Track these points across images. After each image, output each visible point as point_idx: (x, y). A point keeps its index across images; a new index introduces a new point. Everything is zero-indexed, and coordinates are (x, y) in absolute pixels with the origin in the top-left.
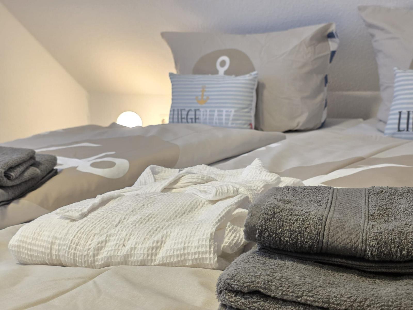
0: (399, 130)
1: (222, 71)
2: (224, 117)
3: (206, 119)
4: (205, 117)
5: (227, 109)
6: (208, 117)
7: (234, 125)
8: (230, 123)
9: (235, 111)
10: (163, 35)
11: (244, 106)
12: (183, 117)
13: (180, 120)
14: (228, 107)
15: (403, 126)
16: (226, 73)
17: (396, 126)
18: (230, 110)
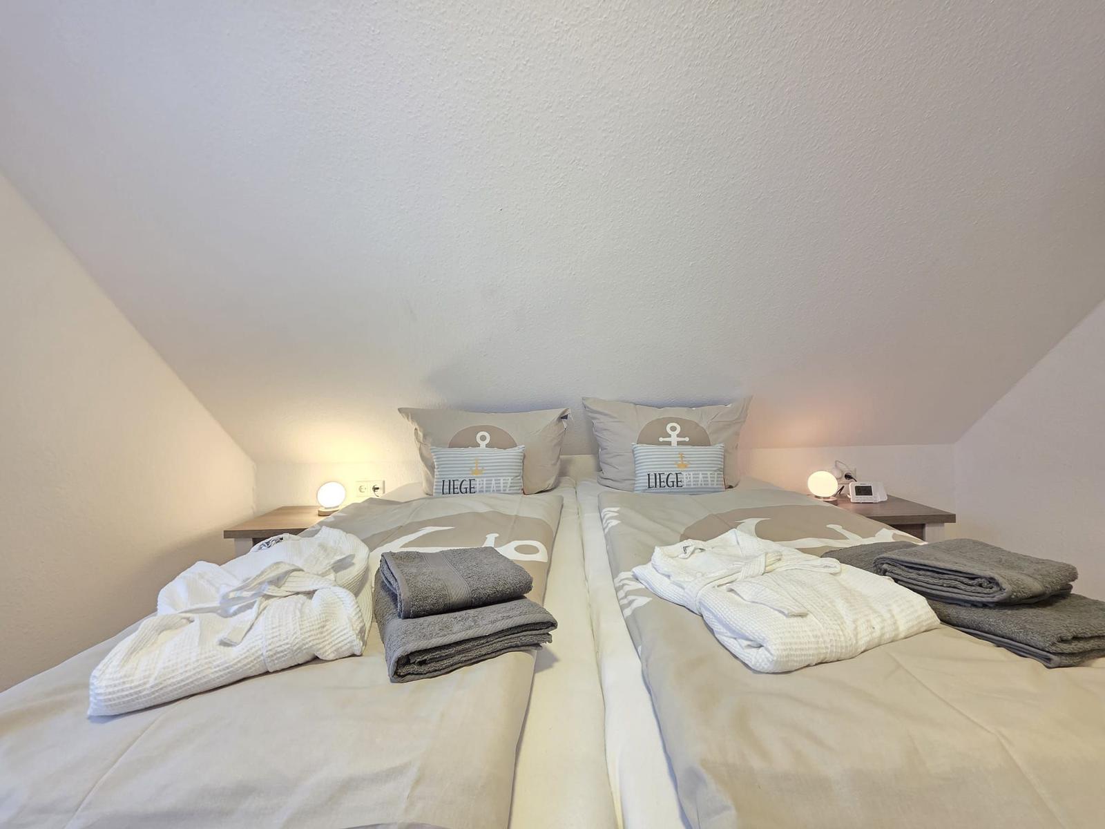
0: (649, 487)
1: (483, 444)
2: (502, 485)
3: (482, 487)
4: (481, 486)
5: (504, 478)
6: (485, 486)
7: (511, 492)
8: (508, 489)
9: (512, 479)
10: (400, 410)
11: (518, 474)
12: (455, 487)
13: (452, 490)
14: (506, 476)
15: (652, 484)
16: (487, 446)
17: (647, 485)
18: (507, 478)
